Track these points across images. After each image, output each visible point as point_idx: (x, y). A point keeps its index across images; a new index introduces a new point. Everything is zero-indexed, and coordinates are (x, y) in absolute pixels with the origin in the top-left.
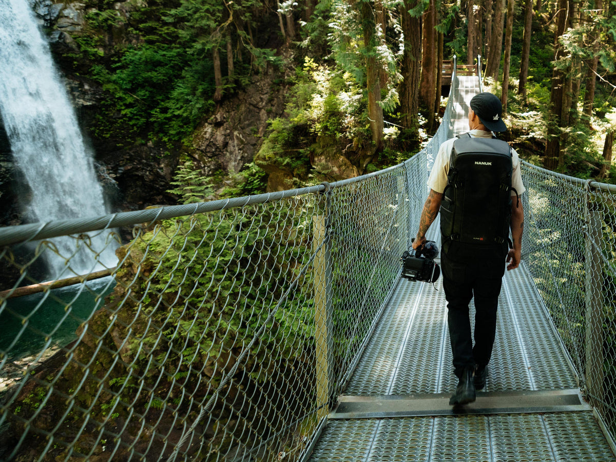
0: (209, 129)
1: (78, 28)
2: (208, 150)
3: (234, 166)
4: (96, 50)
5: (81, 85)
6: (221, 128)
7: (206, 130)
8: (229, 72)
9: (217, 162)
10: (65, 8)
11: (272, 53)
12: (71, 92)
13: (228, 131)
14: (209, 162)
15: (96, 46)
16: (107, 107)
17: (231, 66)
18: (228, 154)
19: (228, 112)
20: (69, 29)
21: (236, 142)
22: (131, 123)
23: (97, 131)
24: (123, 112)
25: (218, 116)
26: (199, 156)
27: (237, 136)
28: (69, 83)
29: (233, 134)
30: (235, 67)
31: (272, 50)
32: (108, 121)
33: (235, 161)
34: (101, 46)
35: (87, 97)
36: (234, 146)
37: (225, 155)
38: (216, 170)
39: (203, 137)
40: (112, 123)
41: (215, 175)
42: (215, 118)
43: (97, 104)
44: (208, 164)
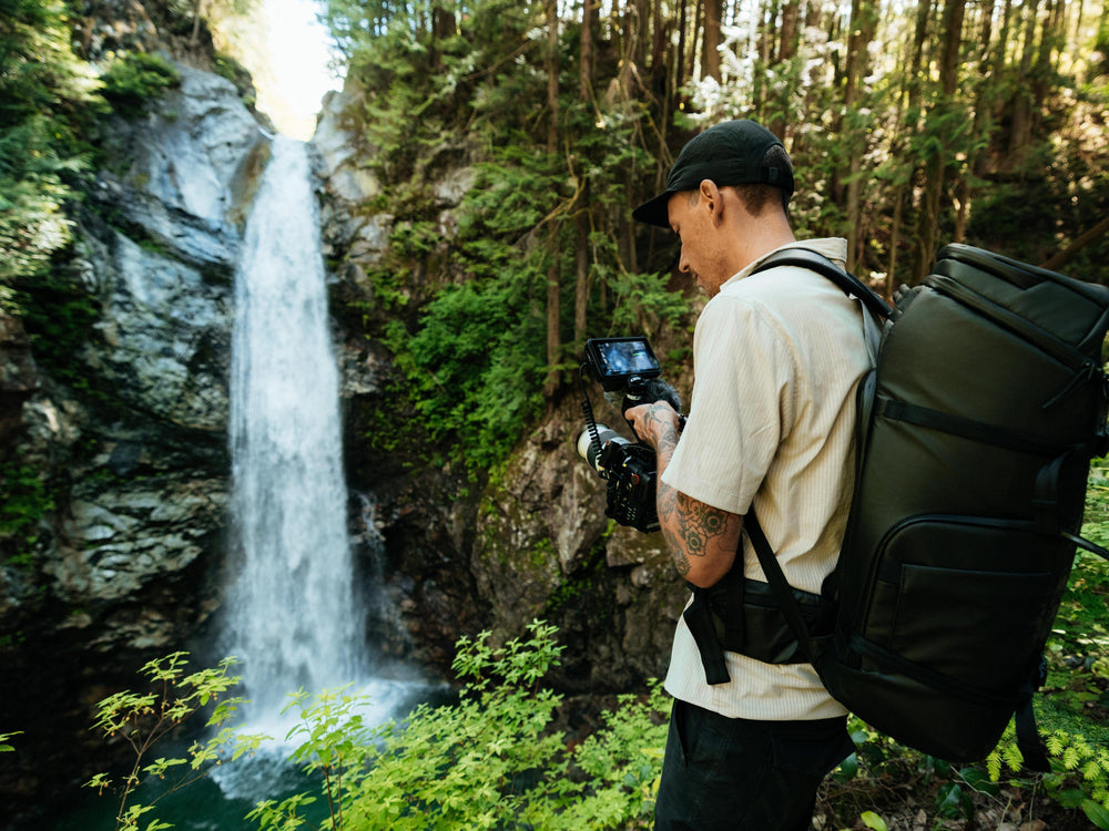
0: (531, 454)
1: (376, 257)
2: (527, 497)
3: (568, 538)
4: (398, 293)
5: (363, 357)
6: (553, 455)
7: (526, 455)
8: (577, 333)
9: (542, 522)
10: (365, 224)
11: (659, 283)
12: (343, 369)
13: (565, 462)
14: (527, 521)
15: (398, 288)
16: (394, 396)
17: (580, 321)
18: (560, 512)
19: (570, 420)
20: (362, 260)
21: (576, 488)
22: (428, 426)
23: (376, 438)
24: (418, 406)
25: (549, 429)
26: (510, 507)
27: (579, 476)
28: (345, 354)
29: (572, 469)
30: (588, 322)
31: (659, 277)
32: (393, 422)
33: (571, 528)
34: (406, 286)
35: (366, 378)
36: (571, 497)
37: (554, 512)
38: (538, 538)
39: (519, 470)
40: (399, 425)
41: (534, 549)
42: (543, 432)
43: (378, 391)
44: (525, 526)
